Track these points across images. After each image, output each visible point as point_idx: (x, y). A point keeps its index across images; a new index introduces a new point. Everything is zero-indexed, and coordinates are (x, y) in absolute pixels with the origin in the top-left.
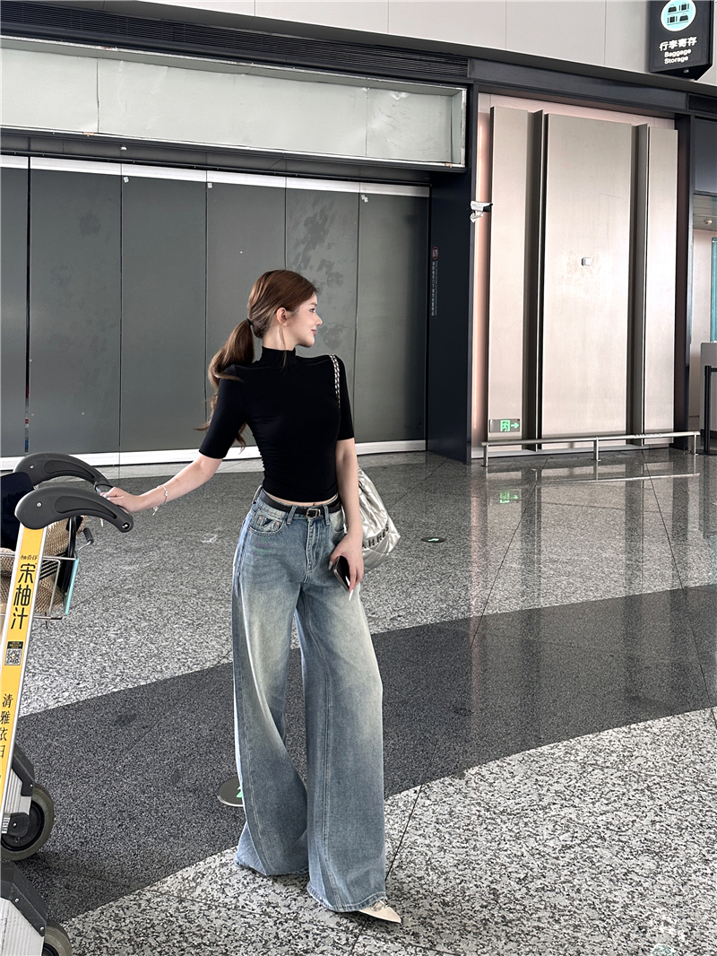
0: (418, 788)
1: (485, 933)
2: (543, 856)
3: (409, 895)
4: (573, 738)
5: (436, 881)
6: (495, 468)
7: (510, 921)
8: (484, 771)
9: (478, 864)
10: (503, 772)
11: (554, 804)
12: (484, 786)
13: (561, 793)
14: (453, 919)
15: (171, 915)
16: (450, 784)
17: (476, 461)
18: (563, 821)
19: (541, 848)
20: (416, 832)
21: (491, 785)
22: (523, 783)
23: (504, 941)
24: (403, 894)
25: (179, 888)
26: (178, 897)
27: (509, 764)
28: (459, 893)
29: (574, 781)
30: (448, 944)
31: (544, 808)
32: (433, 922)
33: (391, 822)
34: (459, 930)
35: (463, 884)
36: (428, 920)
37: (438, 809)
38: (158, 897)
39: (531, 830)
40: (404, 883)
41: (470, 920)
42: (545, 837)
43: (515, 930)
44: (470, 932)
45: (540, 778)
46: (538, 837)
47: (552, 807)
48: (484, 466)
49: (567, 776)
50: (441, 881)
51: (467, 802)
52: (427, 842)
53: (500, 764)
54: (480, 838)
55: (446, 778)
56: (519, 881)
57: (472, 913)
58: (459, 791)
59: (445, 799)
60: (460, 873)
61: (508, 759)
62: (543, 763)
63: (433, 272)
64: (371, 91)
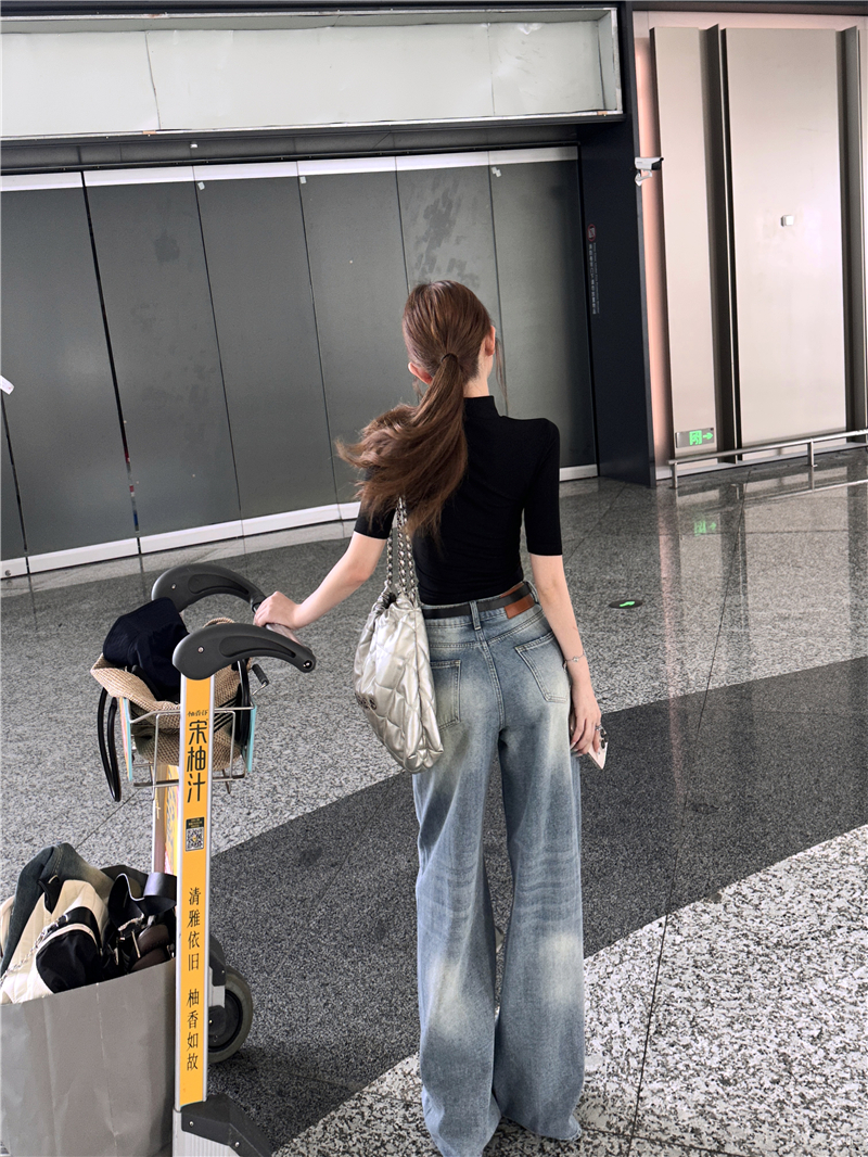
0: (663, 920)
1: (782, 1121)
2: (837, 1003)
3: (676, 1072)
4: (848, 830)
5: (707, 1050)
6: (687, 488)
7: (812, 1101)
8: (745, 890)
9: (758, 1021)
10: (769, 888)
11: (839, 927)
12: (748, 911)
13: (845, 911)
14: (738, 1104)
15: (400, 1127)
16: (704, 911)
17: (662, 482)
18: (855, 951)
19: (833, 991)
20: (670, 982)
21: (756, 907)
22: (795, 901)
23: (808, 1133)
24: (668, 1070)
25: (401, 1087)
26: (402, 1100)
27: (775, 876)
28: (740, 1064)
29: (858, 893)
30: (739, 1142)
31: (827, 935)
32: (714, 1110)
33: (638, 970)
34: (749, 1120)
35: (743, 1051)
36: (708, 1108)
37: (694, 947)
38: (379, 1101)
39: (817, 967)
40: (667, 1055)
41: (761, 1103)
42: (836, 976)
43: (820, 1114)
44: (764, 1122)
45: (816, 892)
46: (826, 977)
47: (838, 931)
48: (673, 488)
49: (849, 886)
50: (715, 1049)
51: (730, 934)
52: (687, 994)
53: (763, 877)
54: (754, 984)
55: (697, 903)
56: (814, 1040)
57: (760, 1093)
58: (717, 920)
59: (700, 933)
60: (737, 1035)
61: (772, 869)
62: (816, 871)
63: (591, 258)
64: (493, 26)
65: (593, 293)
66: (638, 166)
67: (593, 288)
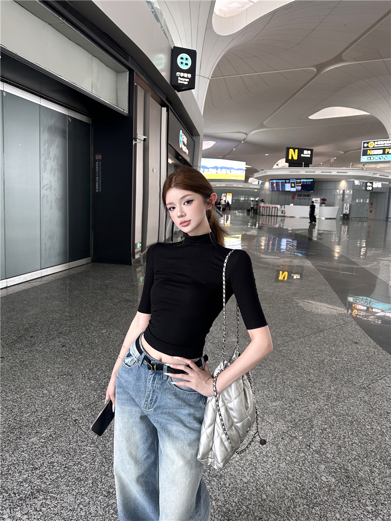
63: (97, 168)
64: (94, 57)
65: (97, 183)
66: (138, 137)
67: (97, 180)
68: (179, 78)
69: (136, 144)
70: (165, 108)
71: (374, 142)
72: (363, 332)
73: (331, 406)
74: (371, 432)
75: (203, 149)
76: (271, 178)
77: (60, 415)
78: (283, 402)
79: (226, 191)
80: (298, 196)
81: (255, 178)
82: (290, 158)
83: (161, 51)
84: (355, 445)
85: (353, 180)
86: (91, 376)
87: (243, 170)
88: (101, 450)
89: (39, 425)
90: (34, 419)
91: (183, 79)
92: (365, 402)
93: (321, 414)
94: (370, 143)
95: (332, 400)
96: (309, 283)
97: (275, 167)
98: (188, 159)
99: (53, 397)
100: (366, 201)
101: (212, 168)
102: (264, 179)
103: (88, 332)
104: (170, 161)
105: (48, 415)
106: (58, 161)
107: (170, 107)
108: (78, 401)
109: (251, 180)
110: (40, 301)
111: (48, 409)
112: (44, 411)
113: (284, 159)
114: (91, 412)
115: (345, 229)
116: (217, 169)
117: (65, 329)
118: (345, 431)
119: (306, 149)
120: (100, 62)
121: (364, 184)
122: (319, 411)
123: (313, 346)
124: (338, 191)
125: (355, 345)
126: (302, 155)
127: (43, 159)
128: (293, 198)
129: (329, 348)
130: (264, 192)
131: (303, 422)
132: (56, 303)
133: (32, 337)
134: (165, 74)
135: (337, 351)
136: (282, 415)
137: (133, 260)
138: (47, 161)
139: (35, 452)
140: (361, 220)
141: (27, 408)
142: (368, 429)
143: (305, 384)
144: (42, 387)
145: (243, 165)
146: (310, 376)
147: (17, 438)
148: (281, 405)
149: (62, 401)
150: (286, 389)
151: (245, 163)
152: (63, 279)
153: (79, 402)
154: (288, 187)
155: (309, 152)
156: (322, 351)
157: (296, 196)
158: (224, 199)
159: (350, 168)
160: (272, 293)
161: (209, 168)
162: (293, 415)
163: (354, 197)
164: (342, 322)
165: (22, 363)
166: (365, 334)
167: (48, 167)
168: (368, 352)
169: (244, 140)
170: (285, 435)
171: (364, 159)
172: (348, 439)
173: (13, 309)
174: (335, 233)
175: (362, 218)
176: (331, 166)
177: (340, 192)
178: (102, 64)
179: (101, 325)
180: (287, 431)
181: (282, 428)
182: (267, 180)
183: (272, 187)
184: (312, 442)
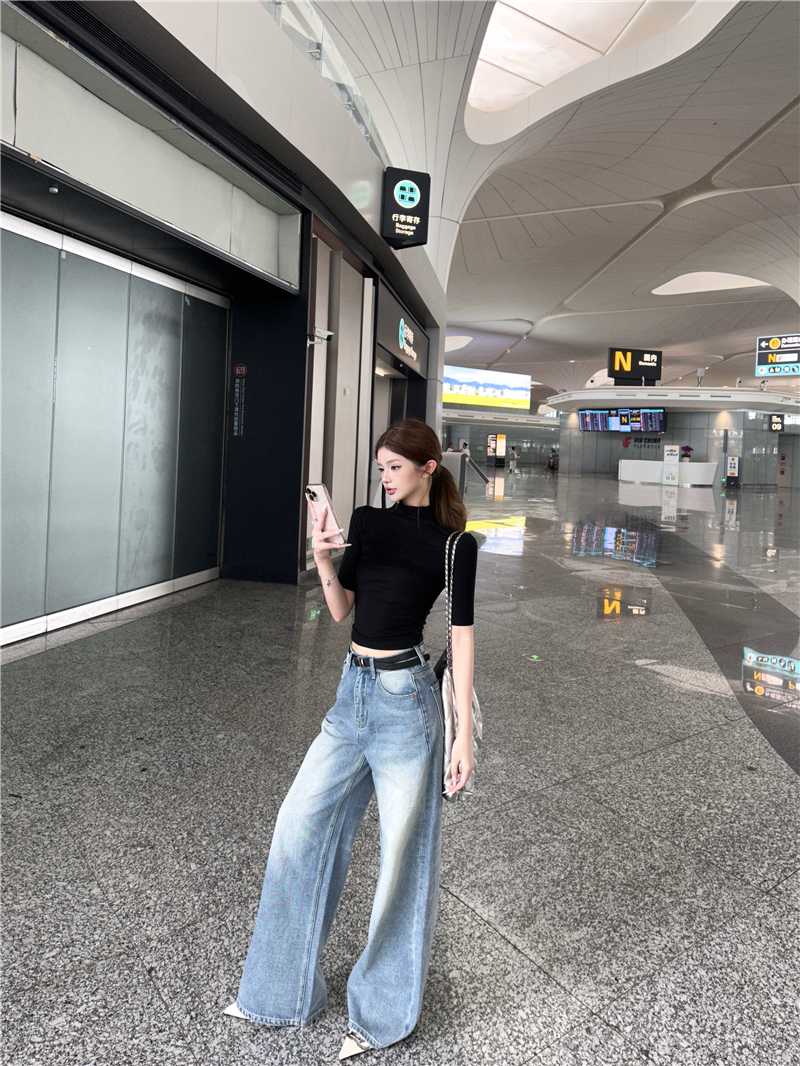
63: (237, 390)
64: (235, 189)
65: (236, 419)
66: (317, 334)
67: (236, 414)
68: (397, 225)
69: (312, 346)
70: (371, 280)
71: (780, 338)
72: (766, 744)
73: (697, 942)
74: (782, 1014)
75: (446, 350)
76: (582, 408)
77: (120, 954)
78: (595, 928)
79: (496, 430)
80: (636, 440)
81: (550, 406)
82: (617, 368)
83: (363, 176)
84: (746, 1051)
85: (743, 410)
86: (191, 851)
87: (526, 389)
88: (198, 1057)
89: (73, 982)
90: (64, 966)
91: (405, 226)
92: (770, 930)
93: (674, 963)
94: (771, 341)
95: (699, 923)
96: (656, 628)
97: (588, 384)
98: (417, 367)
99: (111, 905)
100: (772, 451)
101: (467, 384)
102: (565, 408)
103: (194, 739)
104: (380, 372)
105: (96, 954)
106: (161, 379)
107: (381, 276)
108: (160, 918)
109: (542, 409)
110: (108, 664)
111: (96, 937)
112: (87, 942)
113: (606, 370)
114: (183, 950)
115: (732, 505)
116: (477, 388)
117: (150, 729)
118: (724, 1011)
119: (648, 352)
120: (246, 197)
121: (766, 419)
122: (671, 955)
123: (661, 776)
124: (715, 431)
125: (749, 773)
126: (641, 363)
127: (131, 375)
128: (626, 445)
129: (693, 782)
130: (568, 432)
131: (636, 984)
132: (140, 669)
133: (82, 747)
134: (372, 218)
135: (711, 789)
136: (590, 965)
137: (300, 574)
138: (140, 378)
139: (57, 1057)
140: (763, 488)
141: (54, 936)
142: (775, 1006)
143: (641, 879)
144: (90, 878)
145: (525, 381)
146: (652, 855)
147: (25, 1015)
148: (588, 936)
149: (127, 916)
150: (602, 893)
151: (529, 377)
152: (160, 615)
153: (162, 921)
154: (615, 424)
155: (654, 357)
156: (679, 788)
157: (632, 441)
158: (493, 445)
159: (737, 388)
160: (585, 652)
161: (461, 384)
162: (615, 965)
163: (747, 444)
164: (722, 720)
165: (57, 811)
166: (769, 747)
167: (142, 391)
168: (775, 793)
169: (527, 334)
170: (594, 1021)
171: (762, 371)
172: (731, 1033)
173: (53, 683)
174: (712, 516)
175: (765, 485)
176: (699, 384)
177: (718, 434)
178: (251, 200)
179: (218, 721)
180: (600, 1011)
181: (589, 1001)
182: (574, 409)
183: (583, 424)
184: (652, 1041)
